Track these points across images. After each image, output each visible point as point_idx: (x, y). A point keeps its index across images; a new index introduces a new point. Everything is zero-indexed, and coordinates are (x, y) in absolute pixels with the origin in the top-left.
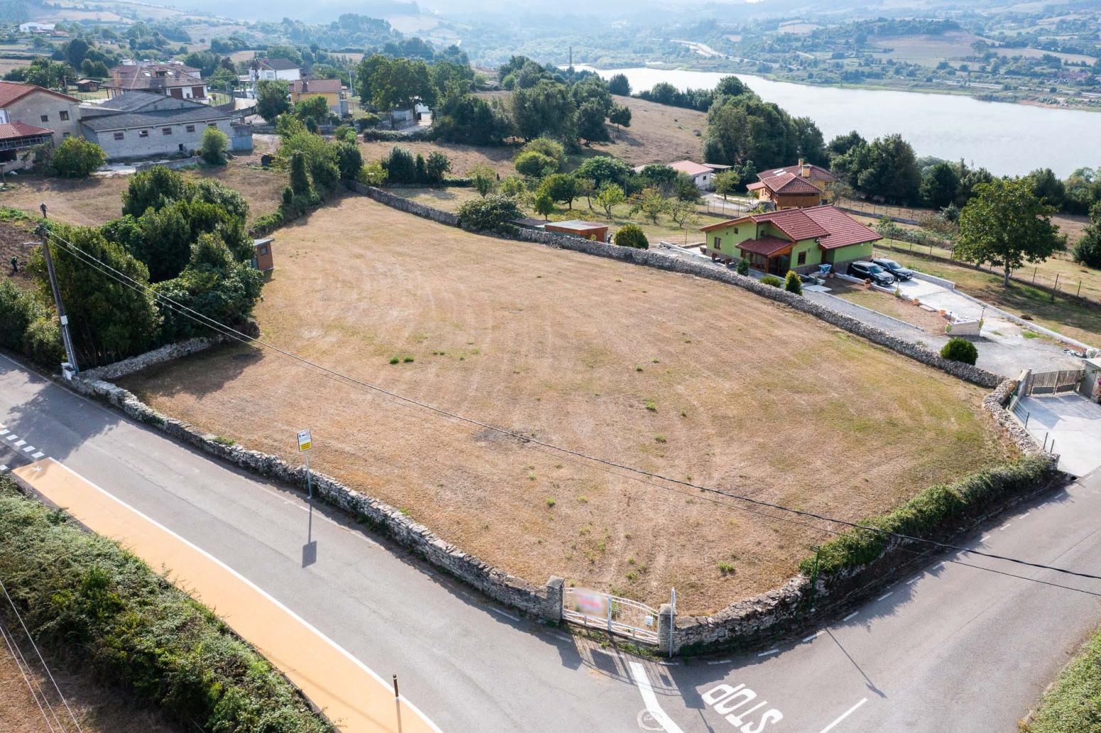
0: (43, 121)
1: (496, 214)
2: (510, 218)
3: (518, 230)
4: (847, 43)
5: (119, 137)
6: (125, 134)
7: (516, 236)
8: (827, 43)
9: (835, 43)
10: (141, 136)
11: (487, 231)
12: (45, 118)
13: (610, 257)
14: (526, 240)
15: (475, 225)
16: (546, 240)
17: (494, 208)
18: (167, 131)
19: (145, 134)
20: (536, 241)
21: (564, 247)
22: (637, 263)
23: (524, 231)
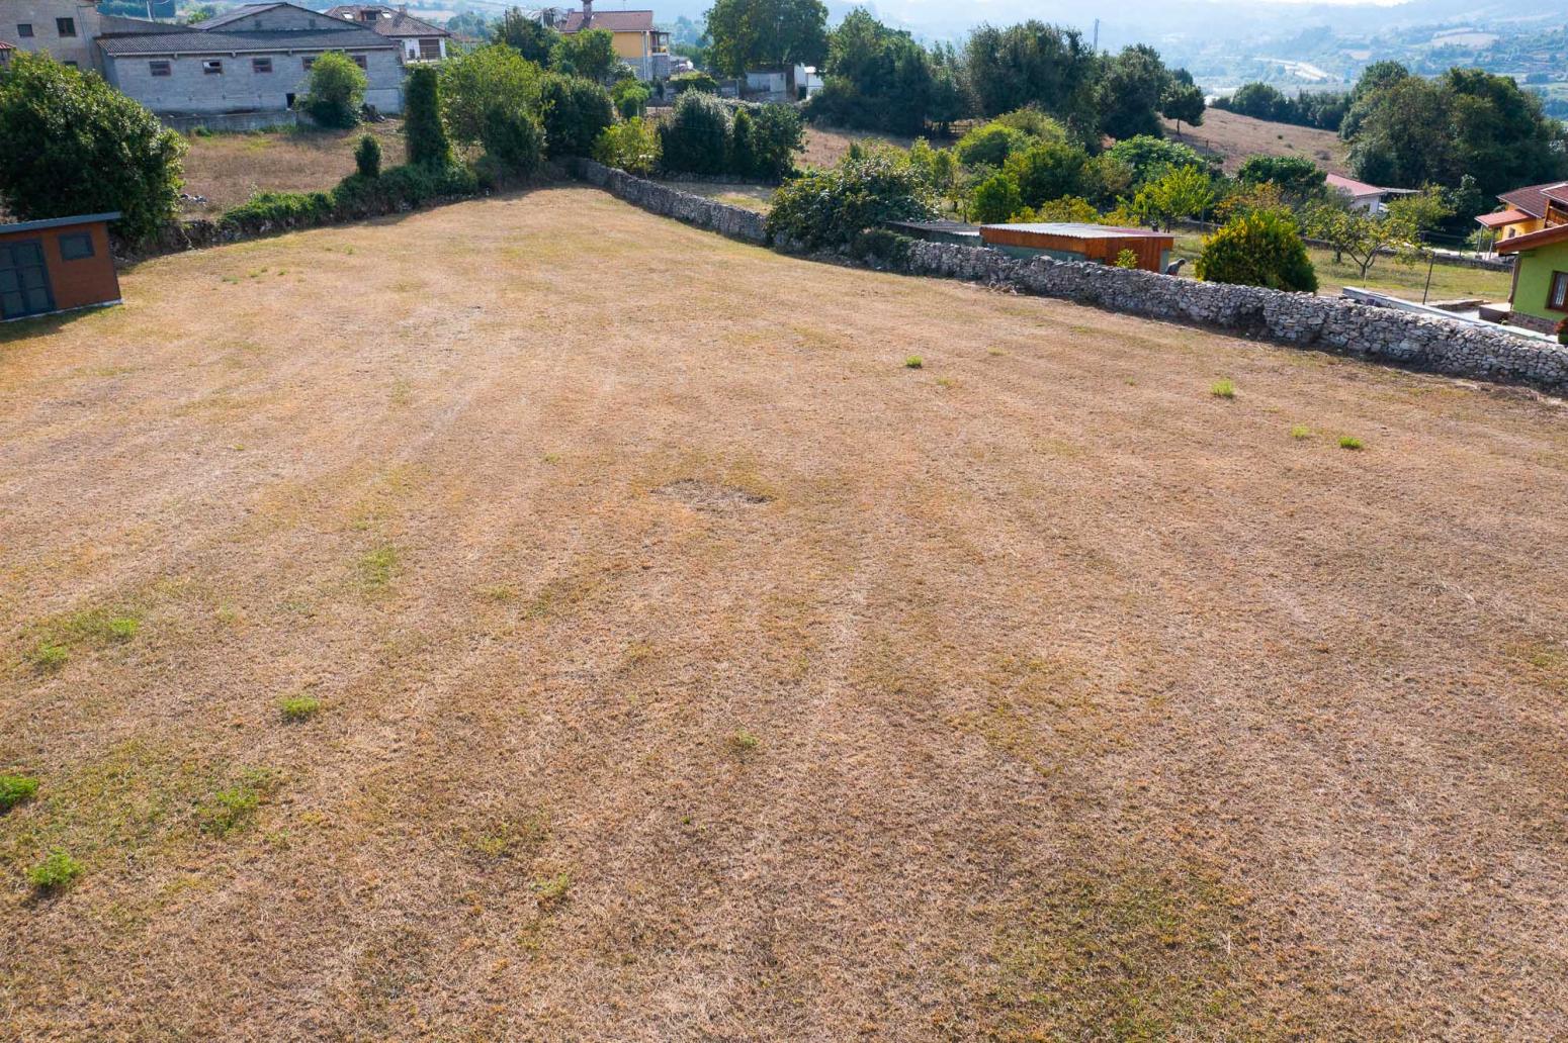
0: (22, 35)
1: (852, 205)
2: (891, 217)
3: (904, 245)
4: (1553, 58)
5: (161, 70)
6: (174, 66)
7: (897, 261)
8: (1519, 58)
9: (1532, 59)
10: (207, 71)
11: (827, 251)
12: (26, 30)
13: (1183, 318)
14: (925, 271)
15: (800, 237)
16: (980, 269)
17: (854, 189)
18: (262, 66)
19: (216, 67)
20: (950, 274)
21: (1028, 290)
22: (1282, 342)
23: (921, 248)
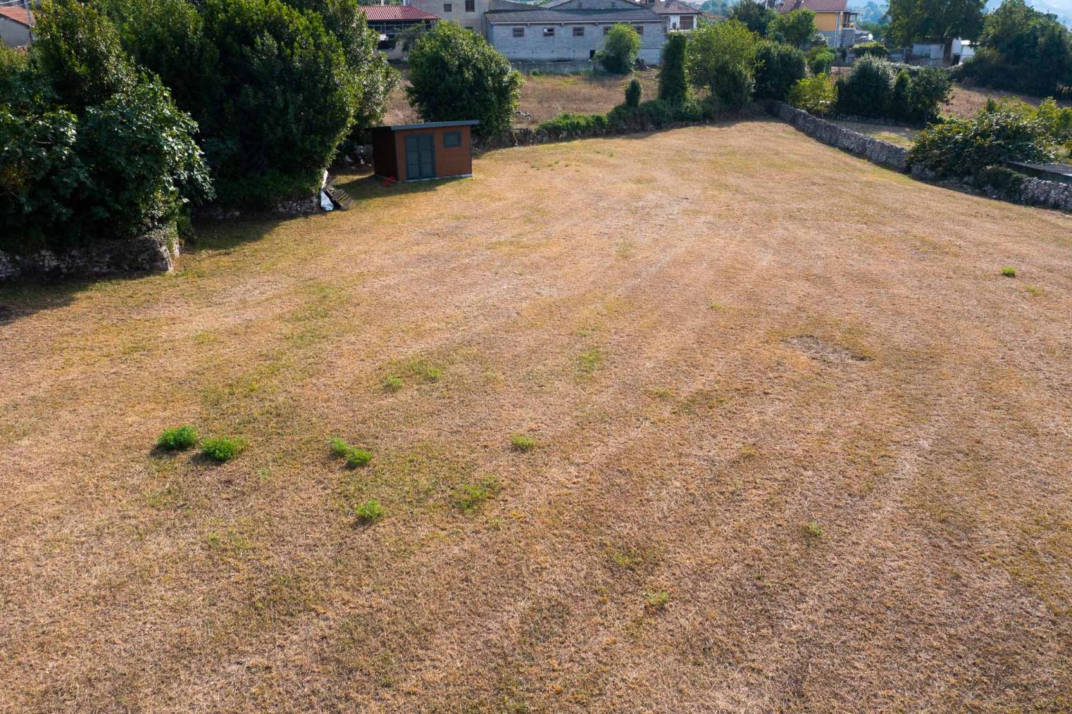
0: (445, 11)
1: (980, 147)
2: (1011, 158)
3: (1020, 181)
5: (518, 33)
6: (527, 31)
7: (1009, 191)
10: (546, 35)
11: (954, 180)
12: (448, 8)
14: (1034, 202)
15: (933, 168)
17: (984, 135)
18: (578, 32)
19: (551, 33)
20: (1056, 206)
23: (1034, 184)
